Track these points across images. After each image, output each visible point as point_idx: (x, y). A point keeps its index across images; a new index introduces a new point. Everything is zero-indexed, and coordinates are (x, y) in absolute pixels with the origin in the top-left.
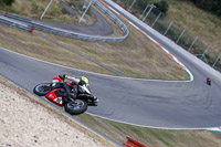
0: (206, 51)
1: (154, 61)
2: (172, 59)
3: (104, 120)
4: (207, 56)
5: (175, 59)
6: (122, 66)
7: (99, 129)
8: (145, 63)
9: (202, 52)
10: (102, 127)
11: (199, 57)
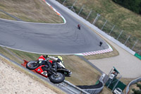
0: (74, 5)
1: (41, 11)
2: (52, 10)
3: (9, 49)
4: (75, 8)
5: (54, 9)
6: (20, 14)
7: (6, 55)
8: (35, 13)
9: (71, 5)
10: (8, 53)
11: (69, 8)
